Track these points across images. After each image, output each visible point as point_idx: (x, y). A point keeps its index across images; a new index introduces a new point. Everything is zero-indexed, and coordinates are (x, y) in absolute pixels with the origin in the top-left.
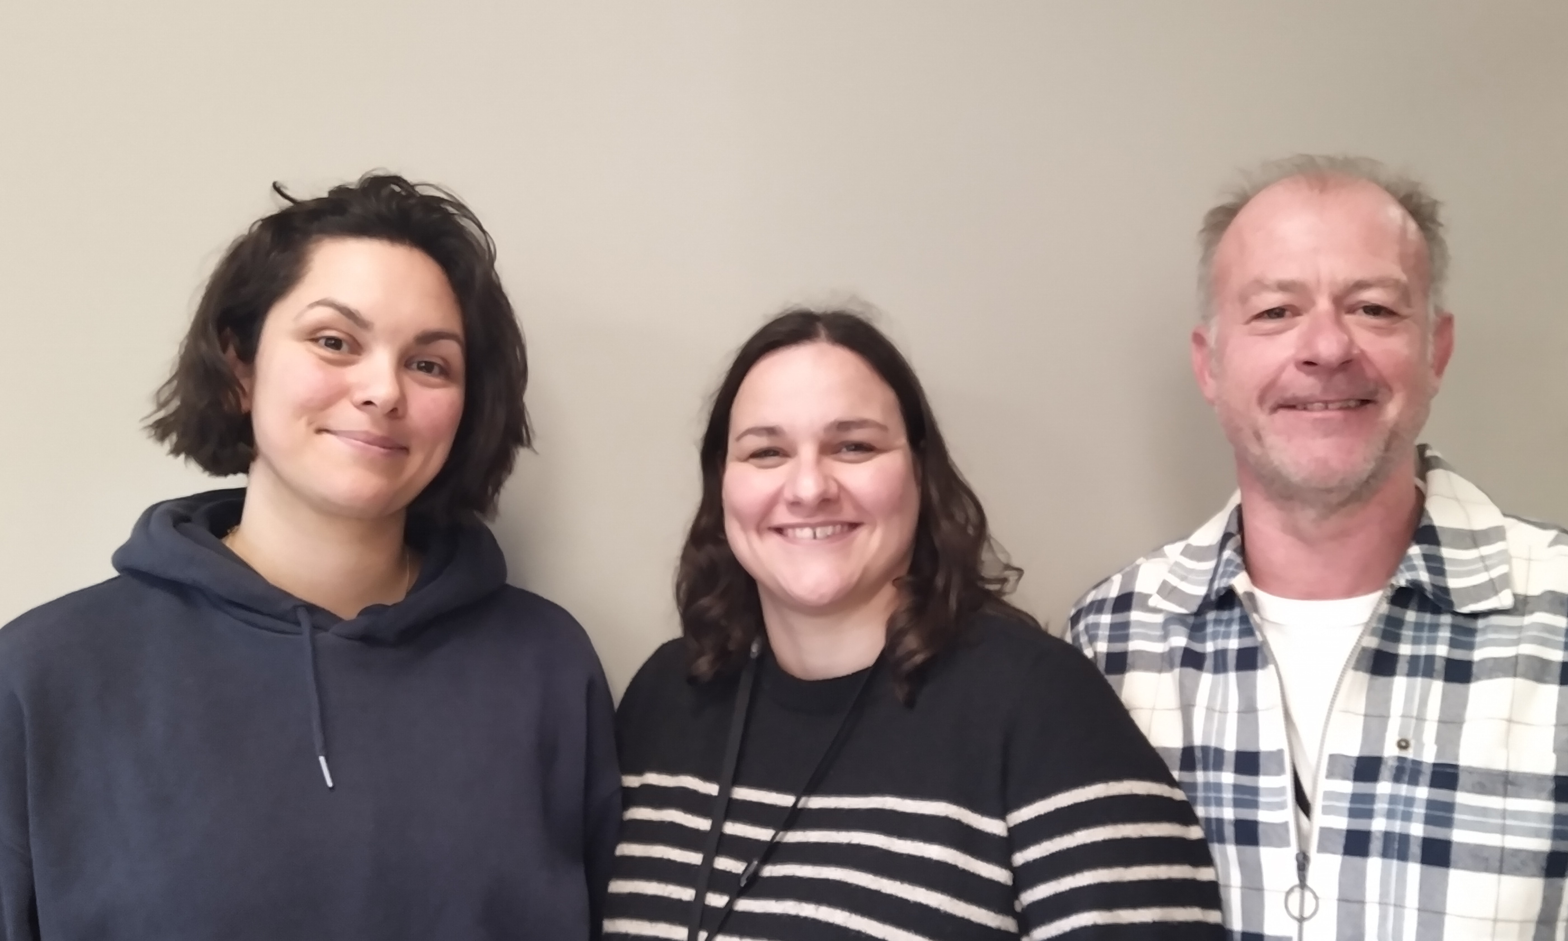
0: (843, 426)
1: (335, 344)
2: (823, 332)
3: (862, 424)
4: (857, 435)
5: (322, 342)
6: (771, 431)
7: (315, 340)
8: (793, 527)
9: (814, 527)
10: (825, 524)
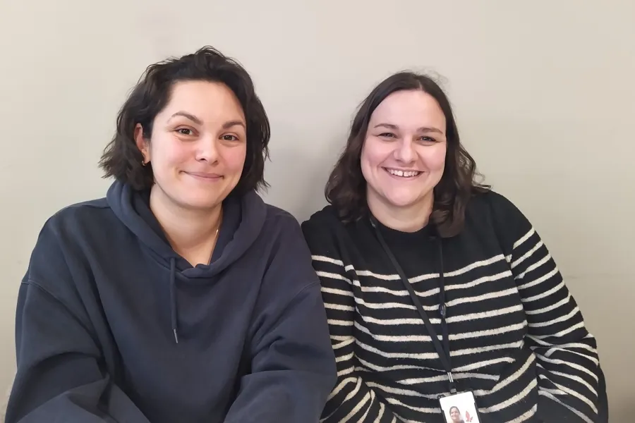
1: (186, 131)
5: (180, 131)
7: (177, 131)
8: (394, 169)
9: (403, 171)
10: (409, 171)
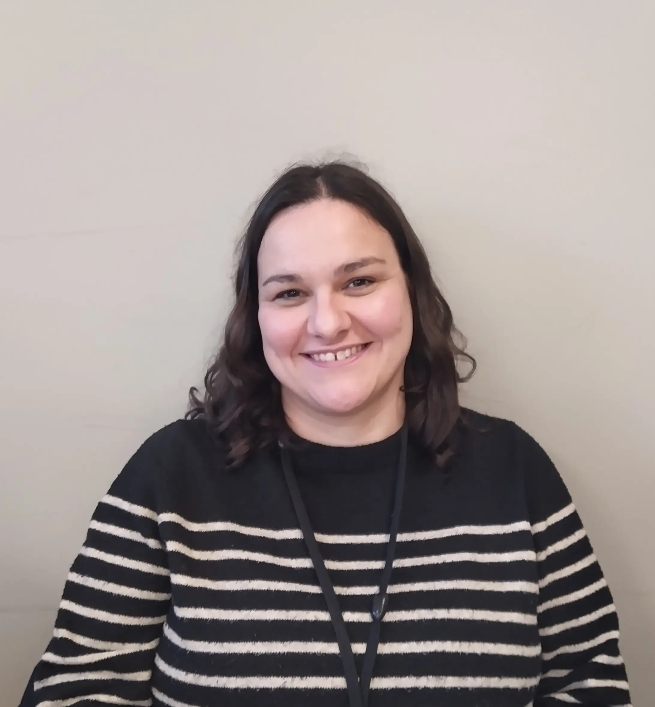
0: (350, 267)
2: (324, 190)
3: (363, 263)
4: (362, 272)
6: (290, 278)
8: (319, 353)
9: (335, 352)
10: (343, 349)
